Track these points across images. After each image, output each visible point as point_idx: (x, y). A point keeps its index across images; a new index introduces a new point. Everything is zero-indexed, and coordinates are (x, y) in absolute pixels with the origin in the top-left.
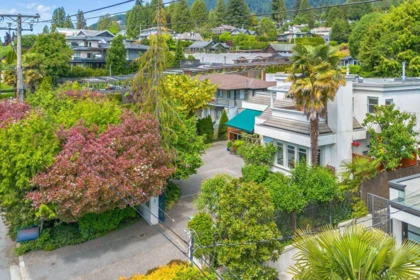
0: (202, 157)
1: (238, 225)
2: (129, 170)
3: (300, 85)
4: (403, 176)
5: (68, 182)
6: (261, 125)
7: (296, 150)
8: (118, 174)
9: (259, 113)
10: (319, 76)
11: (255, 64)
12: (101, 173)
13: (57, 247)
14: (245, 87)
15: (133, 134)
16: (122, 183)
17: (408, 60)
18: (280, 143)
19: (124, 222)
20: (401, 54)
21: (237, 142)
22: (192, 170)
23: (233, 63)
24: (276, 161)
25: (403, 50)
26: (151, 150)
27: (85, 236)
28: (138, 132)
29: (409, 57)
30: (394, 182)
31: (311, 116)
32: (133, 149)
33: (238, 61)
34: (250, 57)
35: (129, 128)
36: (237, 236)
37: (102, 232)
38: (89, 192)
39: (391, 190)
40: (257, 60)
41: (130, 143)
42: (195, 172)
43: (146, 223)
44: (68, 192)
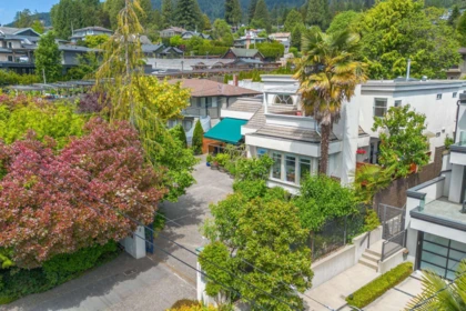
0: (193, 174)
1: (267, 254)
2: (109, 196)
3: (314, 81)
4: (419, 183)
5: (25, 218)
6: (253, 134)
7: (297, 162)
8: (95, 201)
9: (245, 122)
10: (338, 69)
11: (217, 70)
12: (72, 202)
13: (16, 298)
14: (218, 93)
15: (107, 148)
16: (102, 212)
17: (391, 62)
18: (278, 154)
19: (102, 258)
20: (385, 55)
21: (220, 156)
22: (181, 191)
23: (191, 69)
24: (271, 174)
25: (387, 51)
26: (135, 169)
27: (54, 281)
28: (114, 145)
29: (394, 58)
30: (412, 190)
31: (324, 120)
32: (111, 168)
33: (197, 67)
34: (210, 63)
35: (100, 141)
36: (267, 267)
37: (76, 274)
38: (58, 228)
39: (409, 199)
40: (217, 67)
41: (106, 161)
42: (184, 193)
43: (131, 257)
44: (28, 231)
